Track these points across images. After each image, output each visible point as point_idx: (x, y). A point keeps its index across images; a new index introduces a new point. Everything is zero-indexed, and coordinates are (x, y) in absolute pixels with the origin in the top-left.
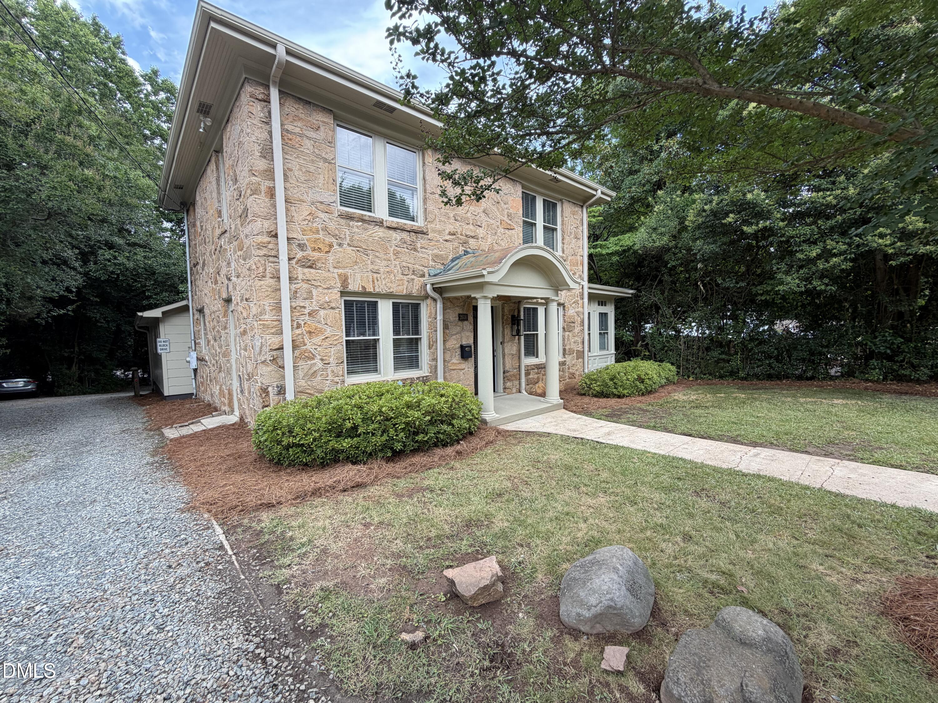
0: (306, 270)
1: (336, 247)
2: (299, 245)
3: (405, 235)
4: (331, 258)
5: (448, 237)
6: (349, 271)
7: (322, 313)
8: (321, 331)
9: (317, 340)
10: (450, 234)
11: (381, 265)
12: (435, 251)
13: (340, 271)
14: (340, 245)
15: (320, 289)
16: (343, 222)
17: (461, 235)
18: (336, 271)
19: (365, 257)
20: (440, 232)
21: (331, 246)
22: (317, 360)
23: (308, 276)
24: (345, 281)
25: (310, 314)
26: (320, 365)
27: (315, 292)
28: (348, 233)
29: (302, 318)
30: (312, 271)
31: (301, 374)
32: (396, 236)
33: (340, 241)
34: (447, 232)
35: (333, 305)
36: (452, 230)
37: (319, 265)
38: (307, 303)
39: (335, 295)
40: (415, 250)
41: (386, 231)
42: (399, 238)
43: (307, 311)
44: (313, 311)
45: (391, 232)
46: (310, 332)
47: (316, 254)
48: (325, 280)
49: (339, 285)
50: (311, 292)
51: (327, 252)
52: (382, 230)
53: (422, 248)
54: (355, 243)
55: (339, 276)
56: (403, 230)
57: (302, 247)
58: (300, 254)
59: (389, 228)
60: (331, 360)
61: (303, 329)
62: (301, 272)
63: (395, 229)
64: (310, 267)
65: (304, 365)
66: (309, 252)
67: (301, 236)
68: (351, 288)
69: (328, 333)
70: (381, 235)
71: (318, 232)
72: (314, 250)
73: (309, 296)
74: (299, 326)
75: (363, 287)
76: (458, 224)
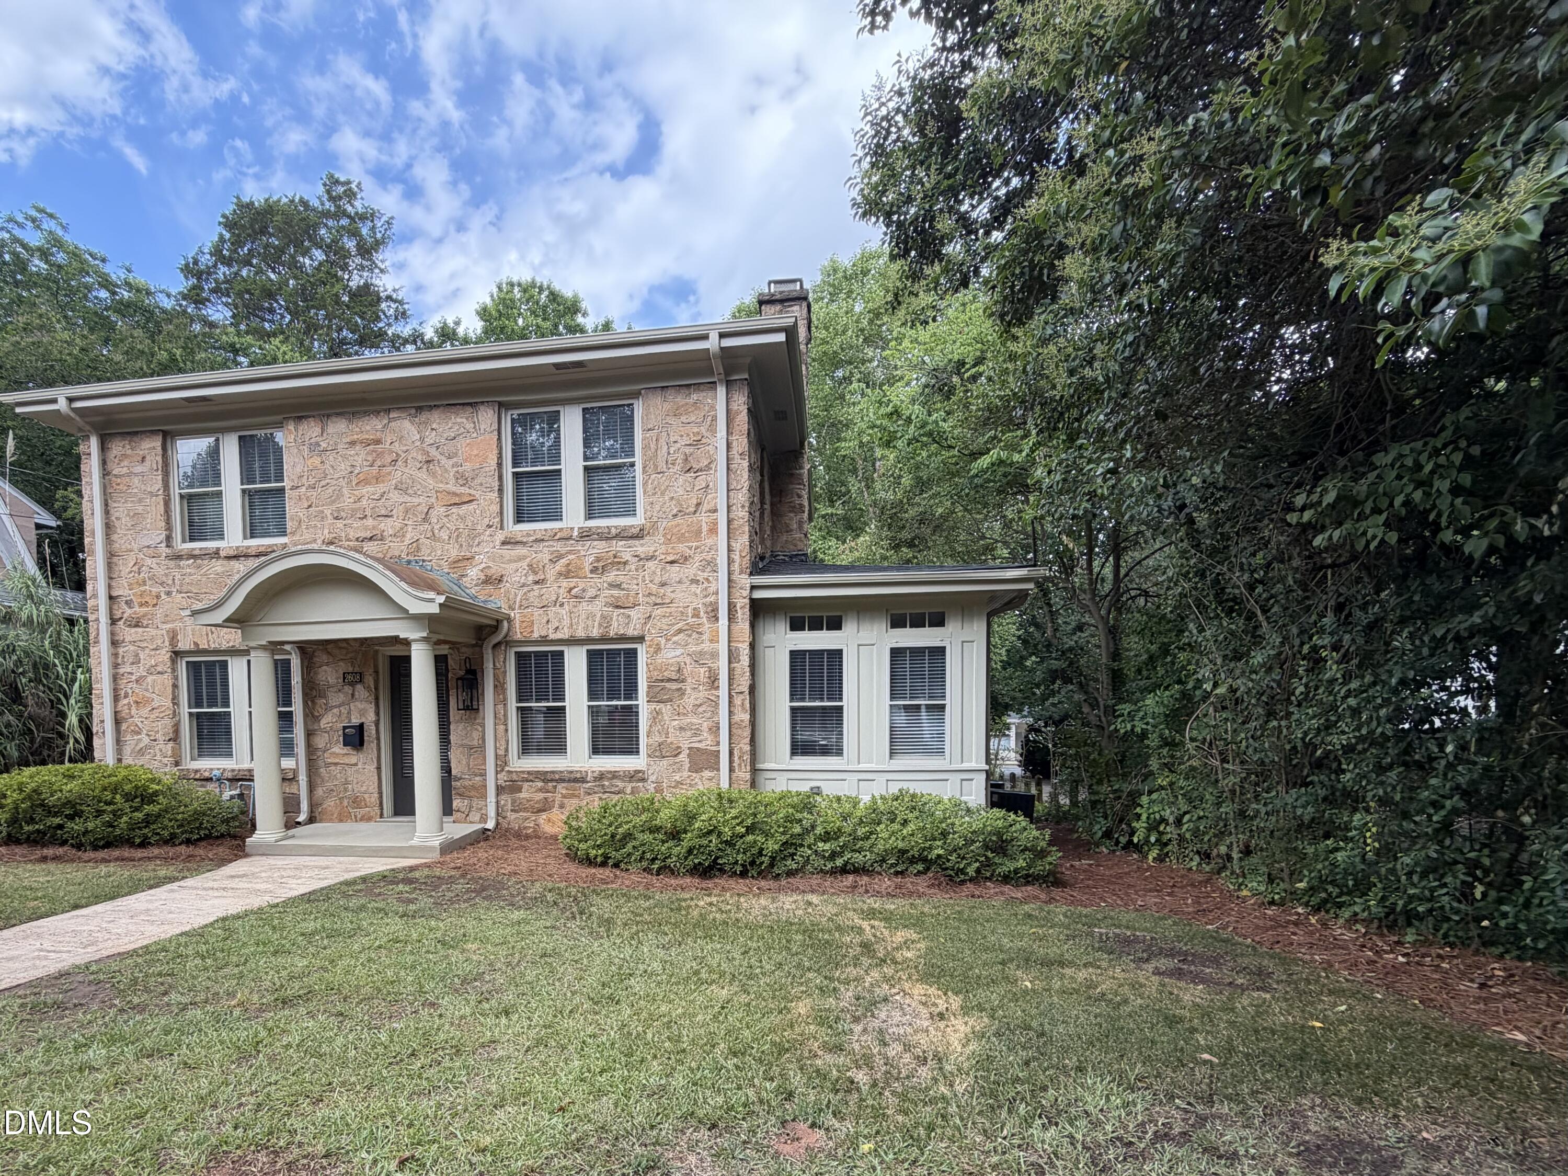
0: (133, 630)
1: (163, 596)
2: (126, 602)
4: (159, 612)
6: (177, 625)
7: (150, 679)
8: (149, 701)
9: (145, 712)
13: (169, 626)
14: (169, 593)
15: (147, 651)
16: (172, 564)
18: (164, 626)
21: (158, 597)
22: (142, 735)
23: (136, 637)
24: (173, 637)
25: (139, 681)
26: (146, 740)
27: (142, 655)
28: (178, 577)
29: (130, 685)
30: (140, 630)
31: (127, 750)
32: (240, 566)
33: (167, 589)
35: (159, 669)
37: (146, 622)
38: (135, 669)
39: (164, 656)
41: (224, 563)
42: (240, 570)
43: (136, 678)
44: (142, 677)
45: (229, 563)
46: (138, 703)
47: (144, 610)
48: (153, 639)
49: (166, 644)
50: (137, 655)
51: (154, 605)
52: (220, 562)
54: (185, 588)
55: (167, 632)
56: (247, 556)
57: (129, 603)
58: (129, 612)
59: (229, 558)
60: (159, 736)
61: (131, 699)
62: (128, 634)
63: (236, 557)
64: (137, 626)
65: (130, 741)
66: (137, 609)
67: (127, 592)
68: (183, 645)
69: (155, 704)
70: (219, 569)
71: (144, 583)
72: (141, 605)
73: (136, 661)
74: (126, 696)
75: (196, 644)
76: (340, 524)
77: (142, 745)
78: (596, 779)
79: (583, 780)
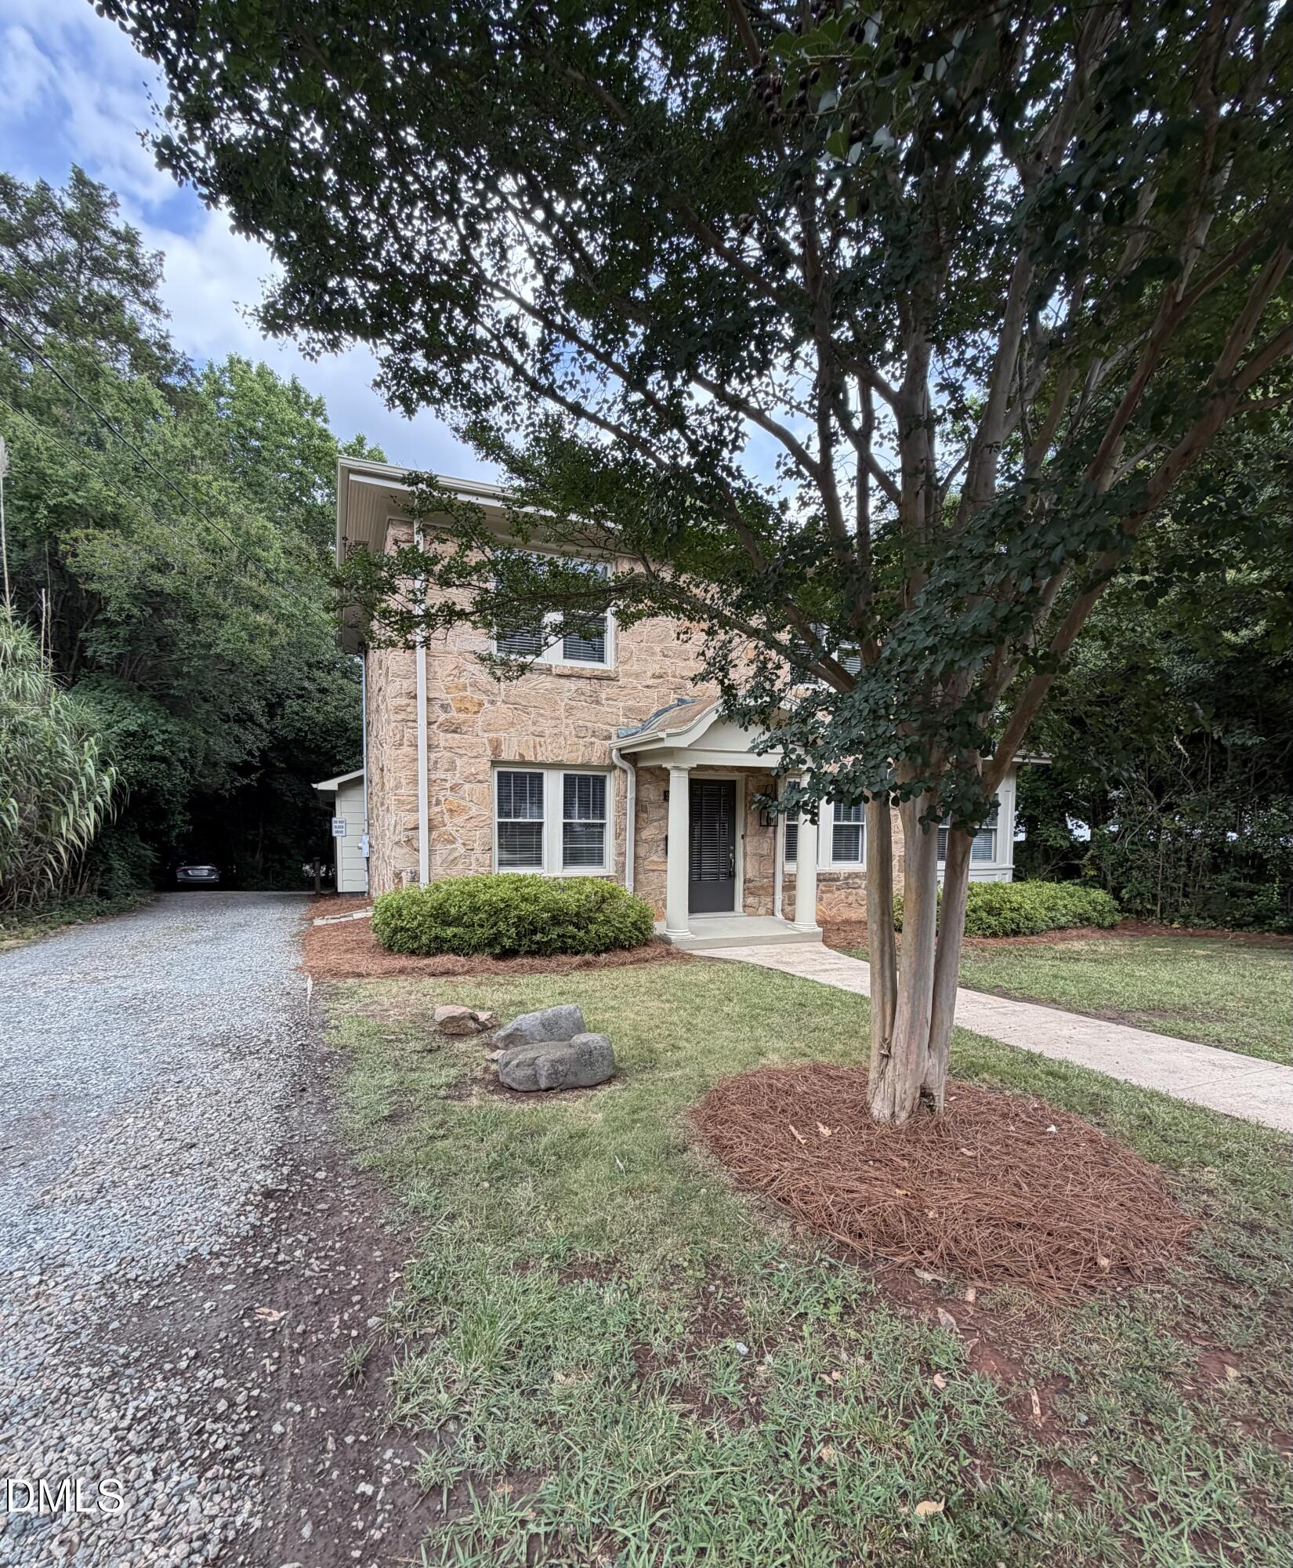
0: (449, 736)
1: (487, 705)
2: (442, 706)
3: (582, 683)
4: (480, 719)
5: (650, 682)
6: (502, 735)
7: (467, 786)
8: (464, 810)
9: (460, 820)
10: (654, 676)
11: (546, 726)
12: (630, 703)
13: (492, 735)
14: (492, 702)
15: (465, 758)
17: (674, 676)
18: (486, 735)
19: (524, 717)
20: (637, 676)
21: (481, 704)
22: (458, 845)
23: (451, 743)
24: (496, 747)
25: (452, 789)
26: (462, 850)
27: (458, 762)
28: (504, 687)
29: (443, 793)
30: (456, 736)
31: (438, 859)
32: (571, 685)
33: (492, 698)
34: (649, 674)
35: (480, 777)
36: (658, 671)
37: (465, 729)
38: (449, 776)
39: (484, 764)
40: (598, 703)
41: (557, 680)
42: (574, 689)
43: (448, 785)
44: (456, 785)
45: (562, 681)
46: (451, 811)
47: (462, 716)
48: (472, 746)
49: (489, 753)
50: (454, 762)
51: (476, 713)
52: (550, 678)
53: (608, 699)
54: (511, 699)
55: (490, 741)
56: (580, 677)
57: (445, 708)
58: (443, 717)
59: (560, 676)
60: (476, 846)
61: (443, 807)
62: (443, 739)
63: (568, 676)
64: (454, 731)
65: (442, 850)
66: (454, 713)
67: (444, 696)
68: (505, 756)
69: (472, 813)
70: (548, 685)
71: (465, 688)
72: (460, 710)
73: (452, 767)
74: (438, 803)
75: (521, 755)
76: (668, 661)
77: (456, 854)
78: (846, 878)
79: (837, 880)
